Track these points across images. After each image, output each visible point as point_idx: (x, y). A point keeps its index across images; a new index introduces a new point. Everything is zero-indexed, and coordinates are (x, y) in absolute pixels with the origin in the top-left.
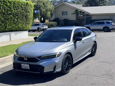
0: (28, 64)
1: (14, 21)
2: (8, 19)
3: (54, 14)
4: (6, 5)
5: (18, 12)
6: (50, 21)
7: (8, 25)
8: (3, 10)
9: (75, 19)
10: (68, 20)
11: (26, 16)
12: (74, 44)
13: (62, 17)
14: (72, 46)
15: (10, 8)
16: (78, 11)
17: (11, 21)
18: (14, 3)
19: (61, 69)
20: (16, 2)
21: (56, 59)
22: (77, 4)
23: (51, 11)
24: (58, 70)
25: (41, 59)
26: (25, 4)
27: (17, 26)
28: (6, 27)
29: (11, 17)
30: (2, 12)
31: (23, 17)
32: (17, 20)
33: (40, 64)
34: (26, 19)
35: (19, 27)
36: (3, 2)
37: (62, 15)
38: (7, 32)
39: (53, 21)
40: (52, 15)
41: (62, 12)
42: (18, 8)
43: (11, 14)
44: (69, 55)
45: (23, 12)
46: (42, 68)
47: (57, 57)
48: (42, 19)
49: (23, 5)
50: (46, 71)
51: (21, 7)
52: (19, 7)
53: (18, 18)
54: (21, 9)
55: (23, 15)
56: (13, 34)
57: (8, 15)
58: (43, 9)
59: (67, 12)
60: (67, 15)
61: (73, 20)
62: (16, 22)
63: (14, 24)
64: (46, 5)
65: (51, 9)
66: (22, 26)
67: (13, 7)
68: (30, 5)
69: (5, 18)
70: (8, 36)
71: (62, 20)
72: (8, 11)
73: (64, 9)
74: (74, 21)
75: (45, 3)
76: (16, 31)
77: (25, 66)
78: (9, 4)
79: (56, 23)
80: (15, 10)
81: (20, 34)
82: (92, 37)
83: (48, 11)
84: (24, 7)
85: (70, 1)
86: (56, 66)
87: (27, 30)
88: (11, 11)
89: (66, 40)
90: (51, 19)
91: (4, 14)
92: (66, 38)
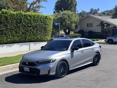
0: (28, 67)
1: (33, 32)
2: (29, 31)
3: (79, 26)
4: (27, 19)
5: (37, 25)
6: (75, 33)
7: (28, 37)
8: (24, 23)
9: (100, 31)
10: (93, 32)
11: (45, 28)
12: (71, 53)
13: (87, 29)
14: (69, 54)
15: (30, 21)
16: (104, 23)
17: (31, 32)
18: (34, 17)
19: (55, 73)
20: (36, 16)
21: (51, 64)
22: (107, 15)
23: (76, 23)
24: (53, 73)
25: (39, 64)
26: (44, 18)
27: (36, 37)
28: (26, 38)
29: (31, 29)
30: (23, 25)
31: (42, 29)
32: (36, 31)
33: (37, 68)
34: (45, 31)
35: (38, 38)
36: (24, 16)
37: (87, 27)
38: (27, 42)
39: (78, 33)
40: (76, 27)
41: (88, 24)
42: (38, 22)
43: (31, 26)
44: (65, 62)
45: (42, 25)
46: (39, 71)
47: (52, 62)
48: (67, 31)
49: (42, 19)
50: (41, 73)
51: (40, 20)
52: (38, 20)
53: (37, 30)
54: (40, 22)
55: (42, 27)
56: (32, 44)
57: (28, 27)
58: (68, 21)
59: (92, 24)
60: (92, 26)
61: (98, 32)
62: (35, 33)
63: (33, 35)
64: (71, 17)
65: (76, 21)
66: (41, 37)
67: (33, 20)
68: (49, 18)
69: (25, 30)
70: (28, 46)
71: (87, 32)
72: (28, 24)
73: (90, 21)
74: (100, 33)
75: (70, 16)
76: (36, 41)
77: (27, 69)
78: (29, 18)
79: (80, 34)
80: (34, 23)
81: (38, 44)
82: (94, 48)
83: (73, 24)
84: (43, 20)
85: (100, 13)
86: (50, 70)
87: (45, 41)
88: (31, 24)
89: (65, 49)
90: (76, 31)
91: (25, 26)
92: (65, 48)
